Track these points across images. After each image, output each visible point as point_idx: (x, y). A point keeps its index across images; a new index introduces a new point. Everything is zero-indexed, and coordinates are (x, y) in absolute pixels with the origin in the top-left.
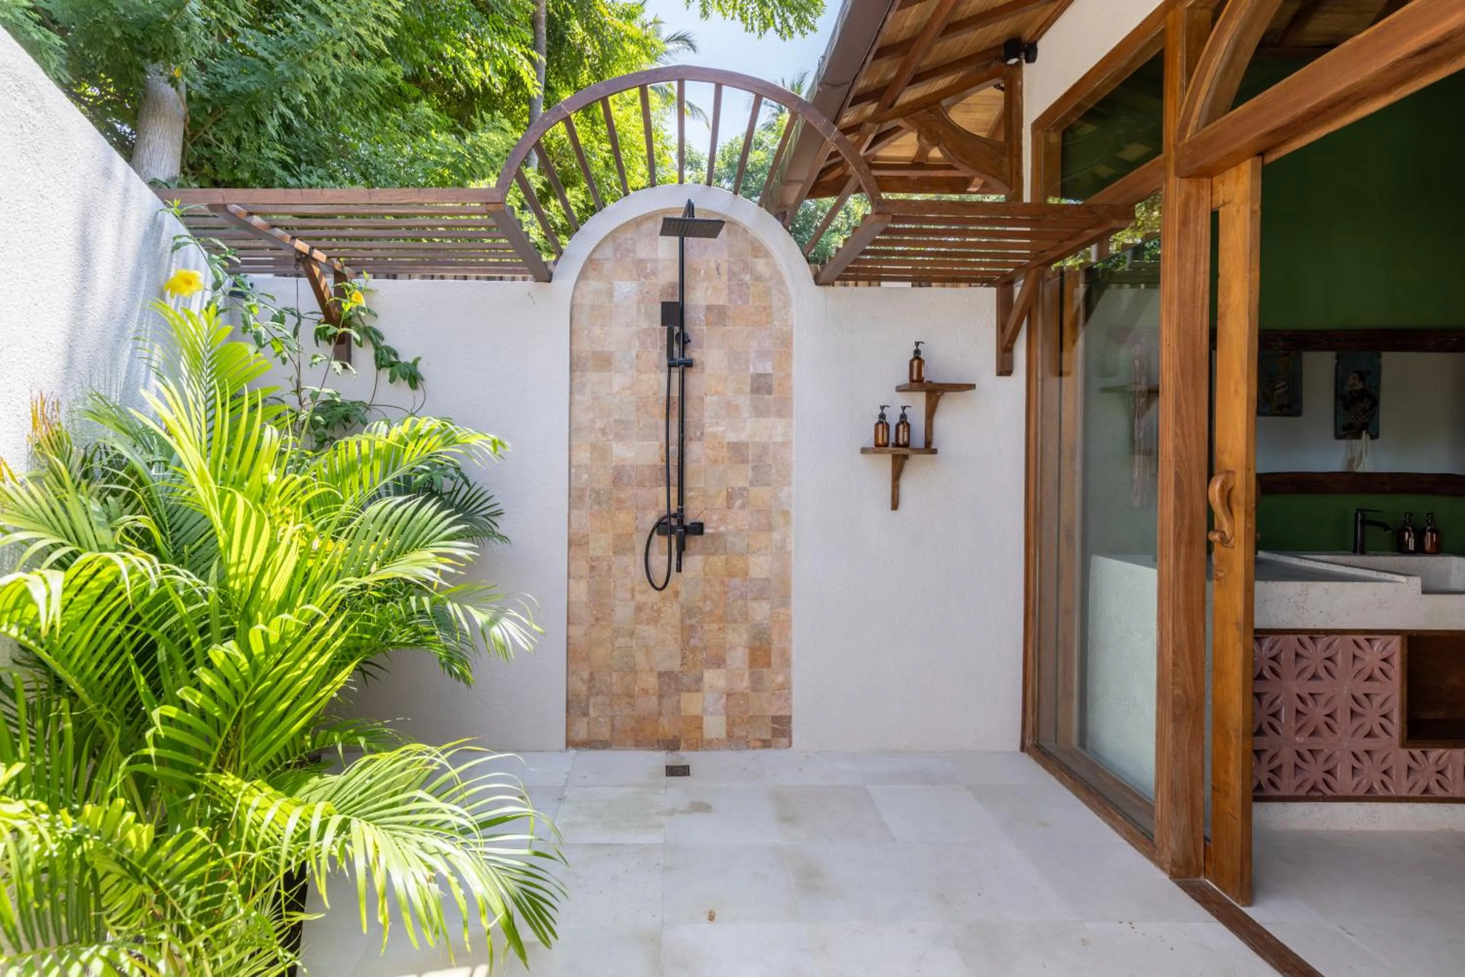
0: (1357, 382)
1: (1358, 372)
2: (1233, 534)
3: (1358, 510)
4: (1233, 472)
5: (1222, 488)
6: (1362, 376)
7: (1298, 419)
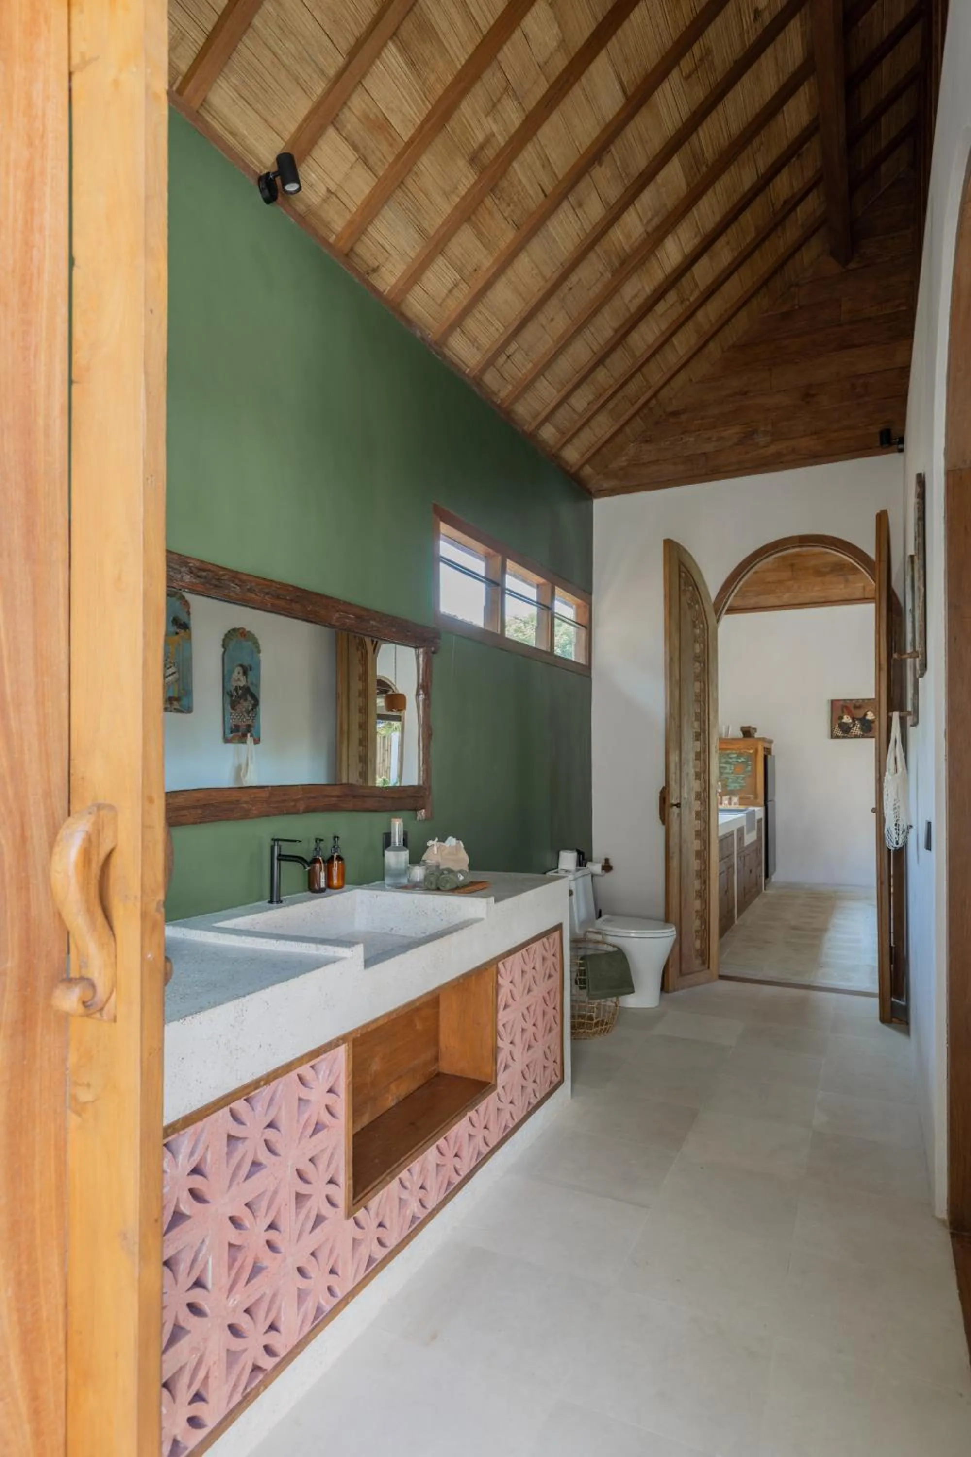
0: (241, 678)
1: (241, 666)
2: (114, 985)
3: (274, 840)
4: (111, 807)
5: (86, 855)
6: (245, 671)
7: (188, 715)
